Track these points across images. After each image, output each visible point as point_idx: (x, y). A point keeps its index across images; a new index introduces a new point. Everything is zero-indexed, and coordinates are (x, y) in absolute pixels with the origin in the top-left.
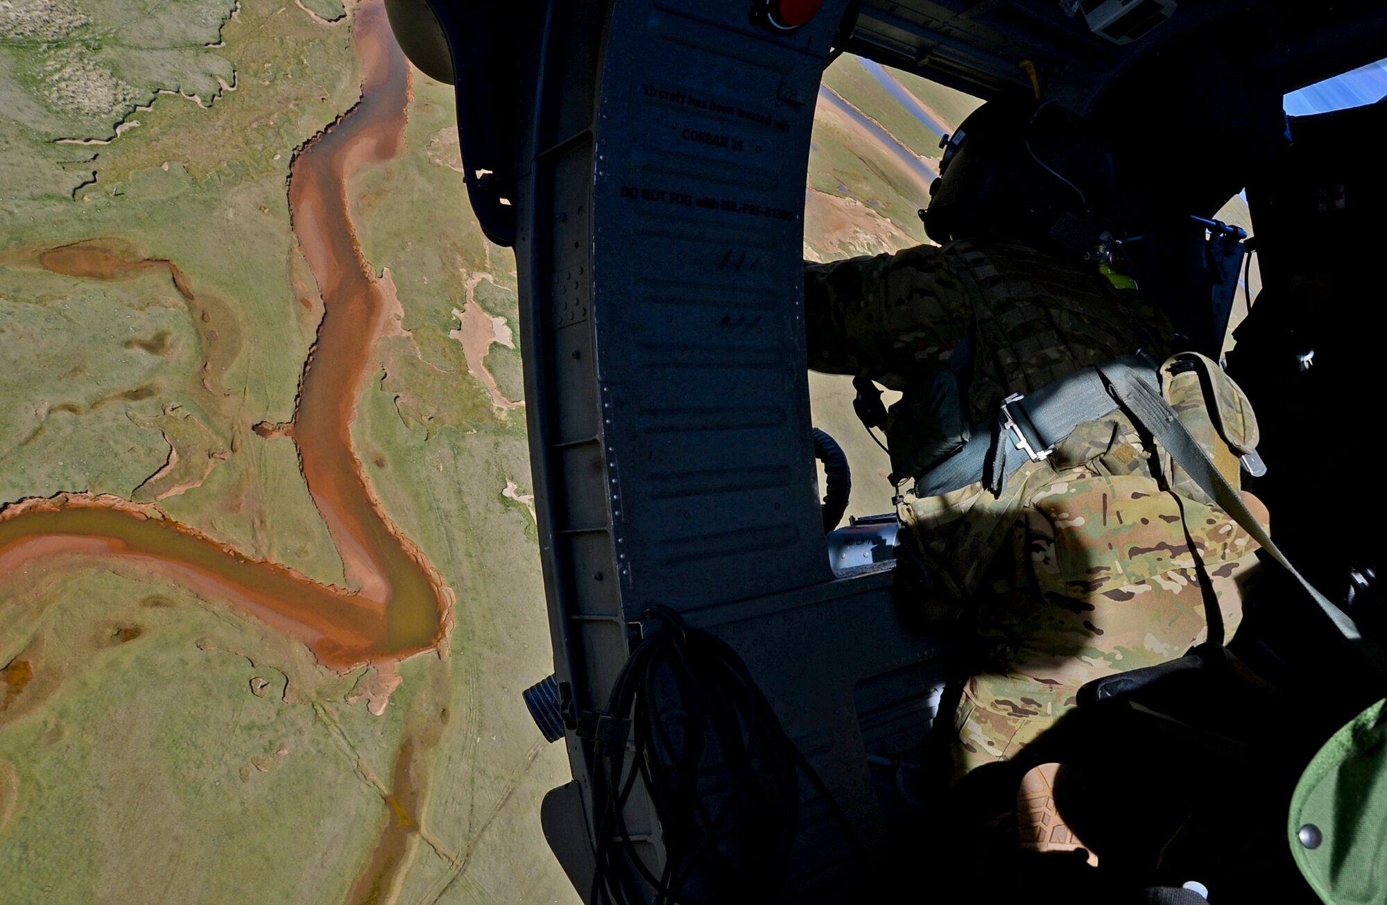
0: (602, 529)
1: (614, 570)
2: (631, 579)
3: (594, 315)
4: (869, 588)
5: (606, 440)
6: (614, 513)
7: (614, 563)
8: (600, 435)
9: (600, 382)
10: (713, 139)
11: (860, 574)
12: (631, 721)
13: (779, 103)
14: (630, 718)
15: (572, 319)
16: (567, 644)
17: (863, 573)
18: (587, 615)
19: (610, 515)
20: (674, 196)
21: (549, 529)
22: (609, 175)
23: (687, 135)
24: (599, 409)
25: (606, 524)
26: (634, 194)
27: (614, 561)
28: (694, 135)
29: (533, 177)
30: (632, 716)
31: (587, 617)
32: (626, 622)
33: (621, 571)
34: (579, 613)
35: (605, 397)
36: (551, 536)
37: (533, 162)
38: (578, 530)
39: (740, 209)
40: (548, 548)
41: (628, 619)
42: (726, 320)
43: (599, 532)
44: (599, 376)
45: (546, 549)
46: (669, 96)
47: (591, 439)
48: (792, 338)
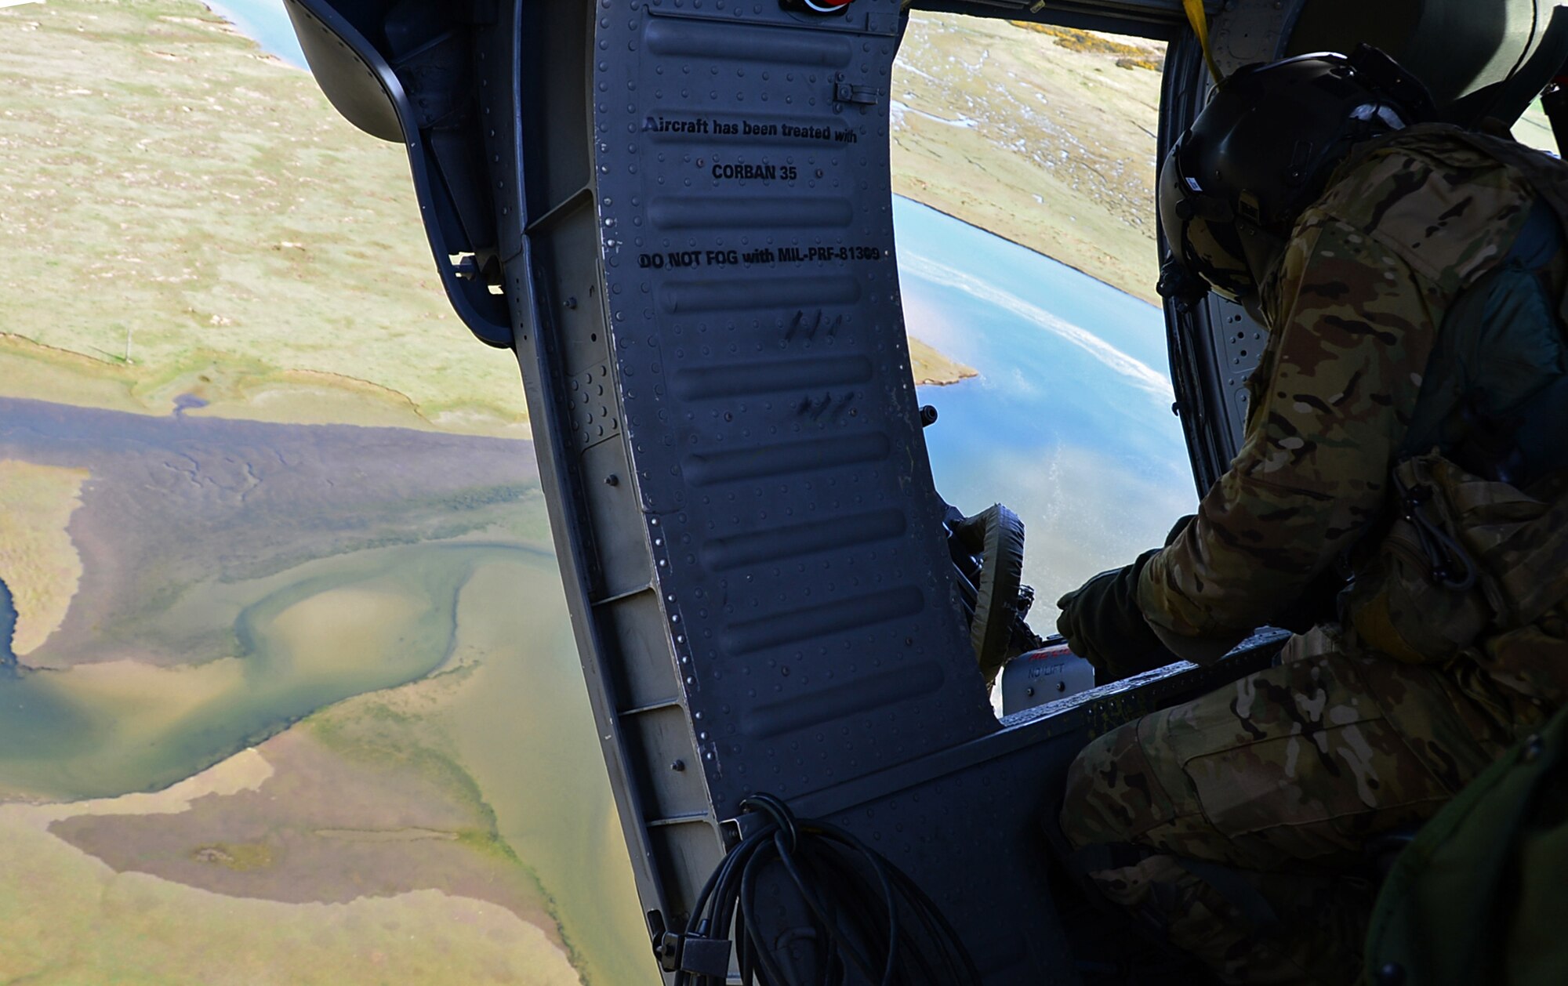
0: (674, 703)
1: (696, 756)
2: (719, 765)
3: (626, 428)
4: (1049, 734)
5: (662, 586)
6: (685, 680)
7: (694, 746)
8: (655, 582)
9: (646, 513)
10: (754, 171)
11: (1038, 717)
12: (731, 942)
13: (838, 107)
14: (730, 939)
15: (601, 434)
16: (649, 858)
17: (1042, 716)
18: (670, 818)
19: (680, 684)
20: (712, 256)
21: (608, 712)
22: (621, 243)
23: (718, 174)
24: (649, 548)
25: (678, 695)
26: (658, 261)
27: (694, 744)
28: (729, 172)
29: (526, 256)
30: (732, 936)
31: (670, 821)
32: (718, 821)
33: (704, 756)
34: (660, 818)
35: (654, 533)
36: (611, 720)
37: (524, 236)
38: (645, 709)
39: (806, 256)
40: (610, 736)
41: (720, 815)
42: (806, 406)
43: (672, 707)
44: (643, 506)
45: (607, 738)
46: (686, 127)
47: (645, 588)
48: (900, 415)
